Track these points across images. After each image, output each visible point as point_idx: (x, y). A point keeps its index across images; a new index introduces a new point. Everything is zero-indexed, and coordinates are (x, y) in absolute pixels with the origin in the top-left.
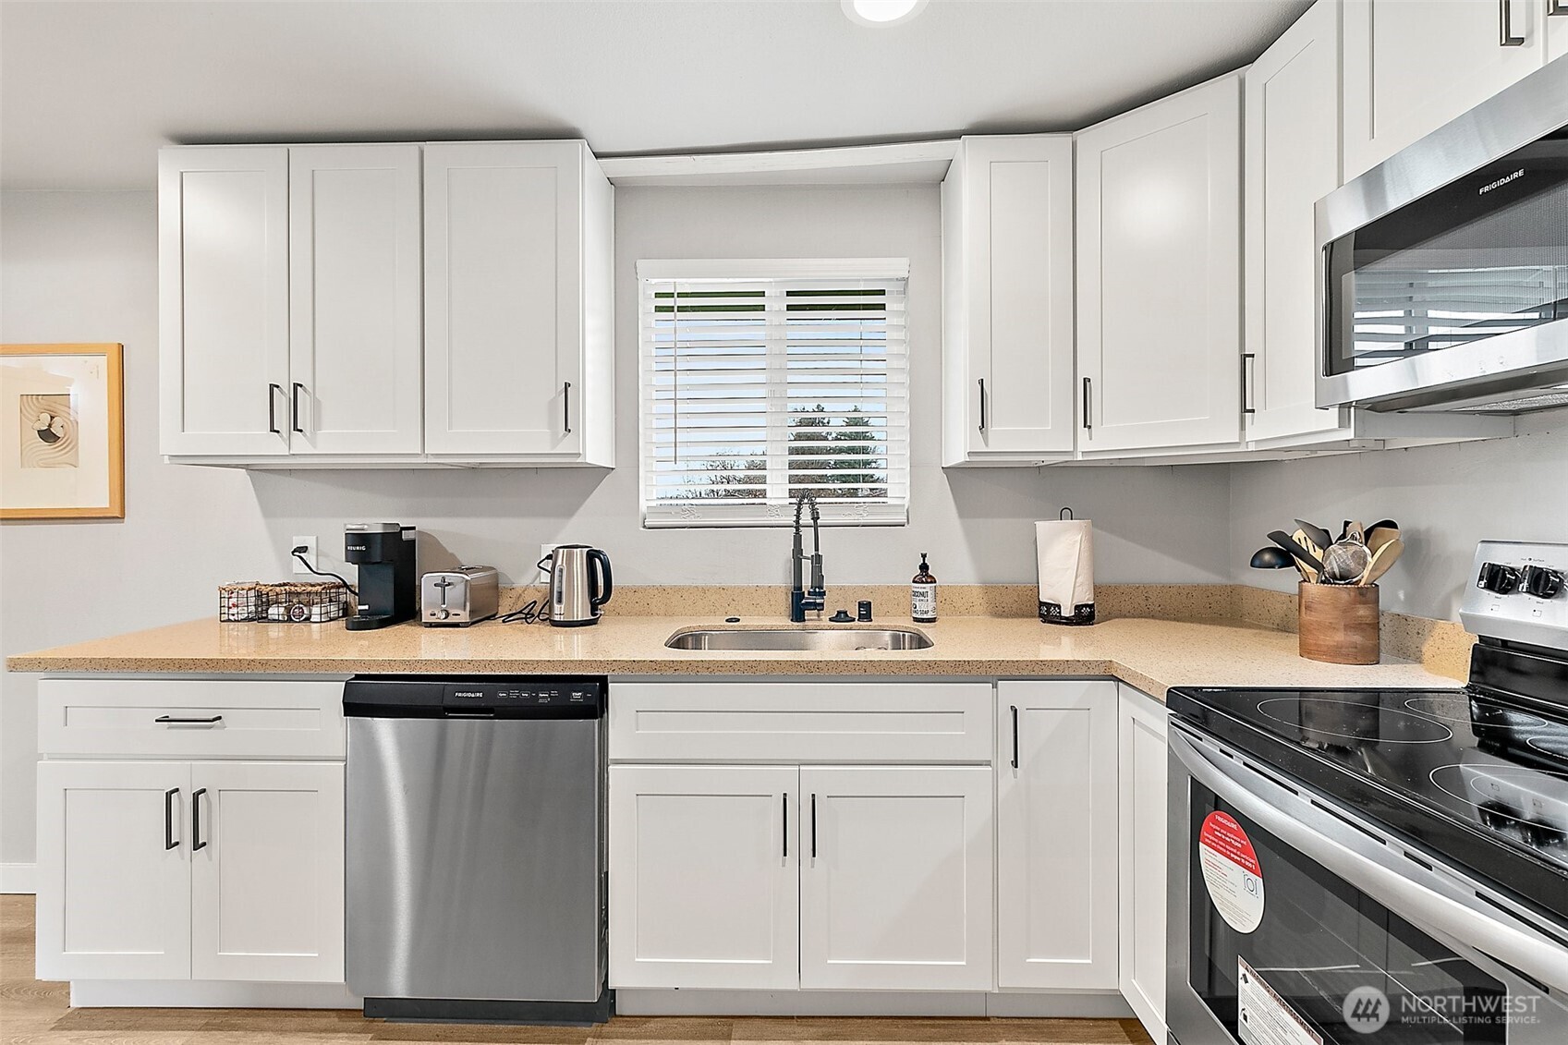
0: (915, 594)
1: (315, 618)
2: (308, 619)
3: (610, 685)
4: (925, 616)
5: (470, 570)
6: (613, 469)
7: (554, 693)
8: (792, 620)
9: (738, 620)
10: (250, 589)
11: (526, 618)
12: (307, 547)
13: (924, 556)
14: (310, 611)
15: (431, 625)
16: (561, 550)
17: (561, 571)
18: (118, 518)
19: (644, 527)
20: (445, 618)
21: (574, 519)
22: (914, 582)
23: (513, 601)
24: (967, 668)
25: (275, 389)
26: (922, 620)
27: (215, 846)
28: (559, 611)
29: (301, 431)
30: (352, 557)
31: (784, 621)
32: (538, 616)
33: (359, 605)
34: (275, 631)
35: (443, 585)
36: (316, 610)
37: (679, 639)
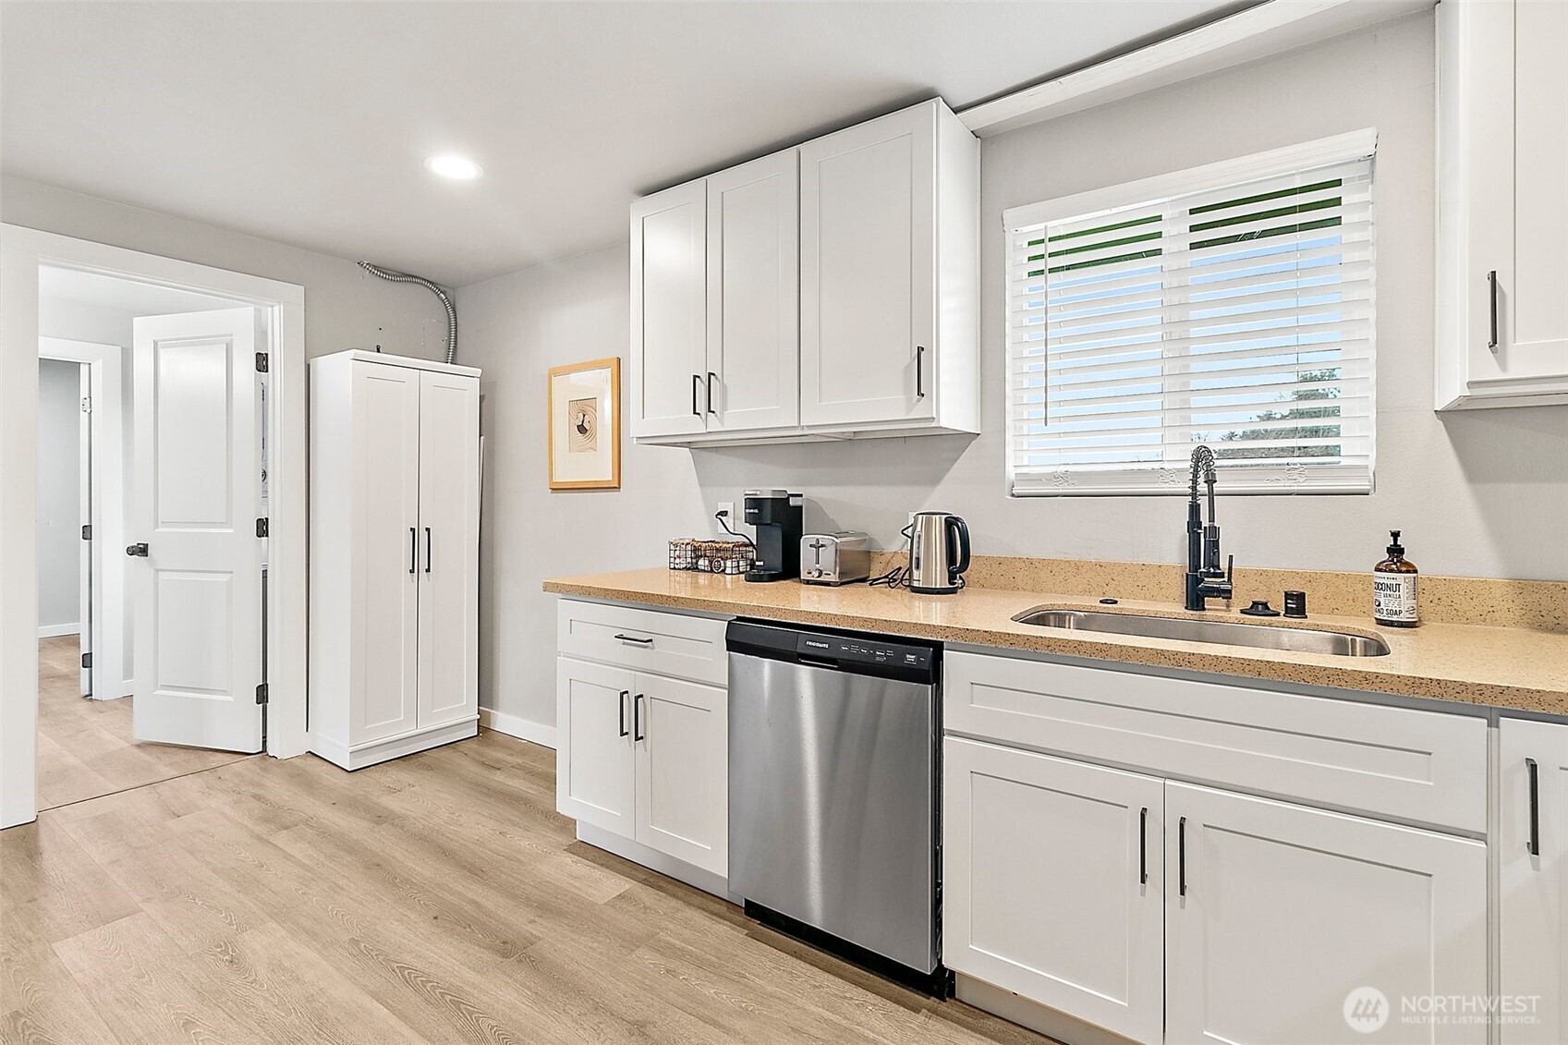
0: (1379, 586)
1: (728, 571)
2: (724, 571)
3: (944, 651)
4: (1395, 618)
5: (839, 534)
6: (978, 434)
7: (890, 653)
8: (1186, 608)
9: (1116, 602)
10: (688, 544)
11: (889, 583)
12: (727, 512)
13: (1396, 535)
14: (725, 564)
15: (808, 582)
16: (920, 516)
17: (919, 537)
18: (616, 488)
19: (1013, 495)
20: (819, 577)
21: (940, 489)
22: (1377, 570)
23: (883, 565)
24: (1437, 690)
25: (697, 379)
26: (1391, 624)
27: (648, 739)
28: (919, 578)
29: (713, 412)
30: (751, 519)
31: (1175, 607)
32: (901, 582)
33: (757, 560)
34: (703, 579)
35: (818, 546)
36: (729, 563)
37: (1038, 617)
